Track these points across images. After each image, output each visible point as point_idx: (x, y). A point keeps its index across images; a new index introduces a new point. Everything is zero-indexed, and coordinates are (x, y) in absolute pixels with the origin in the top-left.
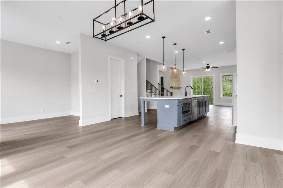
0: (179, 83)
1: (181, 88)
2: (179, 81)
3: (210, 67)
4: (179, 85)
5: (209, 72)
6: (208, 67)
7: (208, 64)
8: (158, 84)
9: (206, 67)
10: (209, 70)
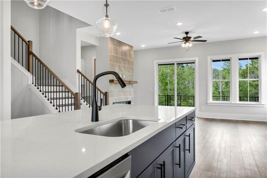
0: (132, 72)
1: (136, 82)
2: (132, 68)
3: (190, 38)
4: (132, 76)
5: (188, 49)
6: (187, 39)
7: (187, 33)
8: (78, 71)
9: (184, 38)
10: (189, 45)
